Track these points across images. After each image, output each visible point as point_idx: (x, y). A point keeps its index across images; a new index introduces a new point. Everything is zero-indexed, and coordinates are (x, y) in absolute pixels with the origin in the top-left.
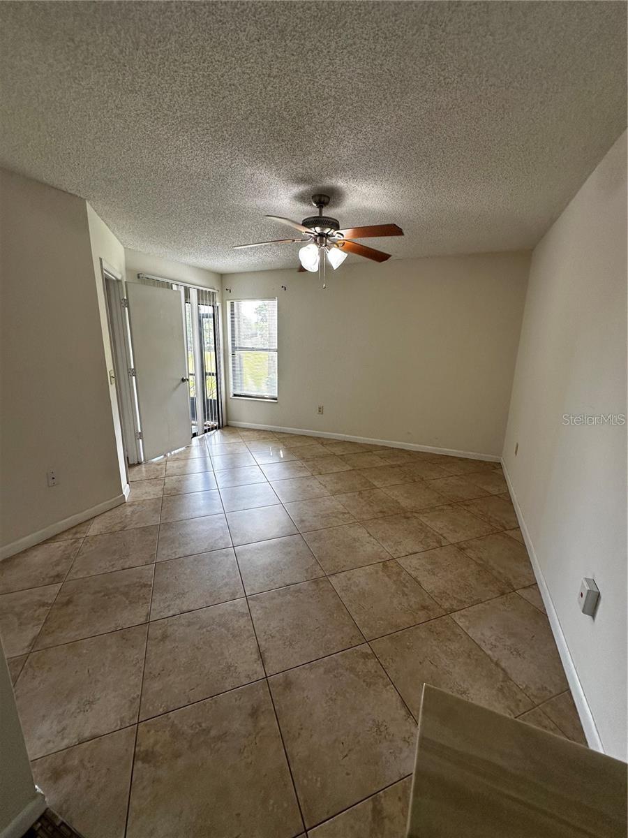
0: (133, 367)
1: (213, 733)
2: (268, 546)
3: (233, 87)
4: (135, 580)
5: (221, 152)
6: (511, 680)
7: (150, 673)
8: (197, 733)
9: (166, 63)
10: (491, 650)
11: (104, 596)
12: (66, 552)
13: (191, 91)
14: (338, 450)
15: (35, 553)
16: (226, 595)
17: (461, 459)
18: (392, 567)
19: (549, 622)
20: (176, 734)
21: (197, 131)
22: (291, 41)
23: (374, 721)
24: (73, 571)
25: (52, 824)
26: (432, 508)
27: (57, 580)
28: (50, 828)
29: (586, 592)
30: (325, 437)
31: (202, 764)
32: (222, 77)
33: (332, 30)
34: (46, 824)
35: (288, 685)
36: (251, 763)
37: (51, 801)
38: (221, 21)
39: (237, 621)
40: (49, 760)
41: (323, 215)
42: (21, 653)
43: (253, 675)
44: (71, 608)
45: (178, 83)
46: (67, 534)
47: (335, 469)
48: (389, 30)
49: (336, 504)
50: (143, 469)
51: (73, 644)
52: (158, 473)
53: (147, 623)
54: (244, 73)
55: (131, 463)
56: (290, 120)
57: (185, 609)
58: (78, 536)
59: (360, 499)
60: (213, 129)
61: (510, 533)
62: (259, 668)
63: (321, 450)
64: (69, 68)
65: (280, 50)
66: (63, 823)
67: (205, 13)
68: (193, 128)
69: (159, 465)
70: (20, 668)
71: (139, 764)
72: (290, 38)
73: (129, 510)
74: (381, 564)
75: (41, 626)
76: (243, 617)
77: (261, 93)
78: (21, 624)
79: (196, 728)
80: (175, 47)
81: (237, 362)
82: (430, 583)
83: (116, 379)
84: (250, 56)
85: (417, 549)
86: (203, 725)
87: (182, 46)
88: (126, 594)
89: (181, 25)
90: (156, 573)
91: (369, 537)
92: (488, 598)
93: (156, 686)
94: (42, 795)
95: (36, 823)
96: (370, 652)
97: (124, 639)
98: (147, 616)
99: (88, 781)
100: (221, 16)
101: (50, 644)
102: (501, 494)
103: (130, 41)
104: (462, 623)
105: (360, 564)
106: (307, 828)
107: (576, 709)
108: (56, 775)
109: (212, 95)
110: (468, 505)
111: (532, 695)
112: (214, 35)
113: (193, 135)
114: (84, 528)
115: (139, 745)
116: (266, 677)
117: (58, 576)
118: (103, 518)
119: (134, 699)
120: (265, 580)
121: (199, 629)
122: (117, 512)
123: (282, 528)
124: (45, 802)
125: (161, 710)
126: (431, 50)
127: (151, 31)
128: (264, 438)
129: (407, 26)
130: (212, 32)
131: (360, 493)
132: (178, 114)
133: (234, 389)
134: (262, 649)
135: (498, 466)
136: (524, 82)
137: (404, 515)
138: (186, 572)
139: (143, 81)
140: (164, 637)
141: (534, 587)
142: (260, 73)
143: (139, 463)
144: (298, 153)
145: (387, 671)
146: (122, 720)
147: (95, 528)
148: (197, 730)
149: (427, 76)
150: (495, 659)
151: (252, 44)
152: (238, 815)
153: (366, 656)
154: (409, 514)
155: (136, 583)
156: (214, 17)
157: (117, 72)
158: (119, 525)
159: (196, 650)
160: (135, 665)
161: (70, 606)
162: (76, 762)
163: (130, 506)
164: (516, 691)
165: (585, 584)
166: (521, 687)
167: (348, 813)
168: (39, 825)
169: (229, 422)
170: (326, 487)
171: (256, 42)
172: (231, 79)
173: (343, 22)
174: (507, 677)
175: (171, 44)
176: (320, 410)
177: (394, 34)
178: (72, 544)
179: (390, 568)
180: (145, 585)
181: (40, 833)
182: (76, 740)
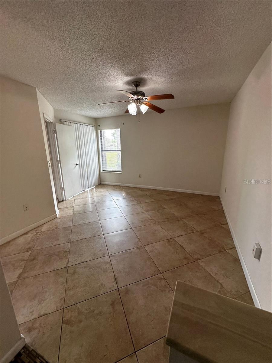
0: (59, 160)
1: (96, 312)
2: (118, 234)
3: (96, 35)
4: (62, 249)
5: (92, 64)
6: (224, 288)
7: (69, 288)
8: (89, 312)
9: (67, 26)
10: (215, 275)
11: (49, 256)
12: (33, 239)
13: (78, 38)
14: (148, 193)
15: (19, 239)
16: (100, 255)
17: (202, 195)
18: (172, 242)
19: (241, 263)
20: (80, 313)
21: (81, 55)
22: (119, 13)
23: (164, 306)
24: (36, 246)
25: (28, 350)
26: (190, 216)
27: (29, 250)
28: (27, 352)
29: (256, 249)
30: (143, 187)
31: (91, 325)
32: (91, 31)
33: (136, 8)
34: (25, 350)
35: (127, 292)
36: (112, 324)
37: (28, 340)
38: (88, 6)
39: (105, 265)
40: (27, 324)
41: (138, 90)
42: (14, 281)
43: (112, 288)
44: (35, 262)
45: (72, 34)
46: (33, 231)
47: (147, 201)
48: (161, 6)
49: (147, 215)
50: (65, 203)
51: (36, 277)
52: (71, 205)
53: (67, 267)
54: (100, 28)
55: (59, 201)
56: (121, 49)
57: (83, 261)
58: (37, 232)
59: (158, 213)
60: (88, 54)
61: (223, 226)
62: (115, 285)
63: (140, 193)
64: (25, 30)
65: (115, 17)
66: (33, 350)
67: (81, 3)
68: (80, 54)
69: (71, 201)
70: (14, 286)
71: (64, 325)
72: (119, 12)
73: (59, 221)
74: (167, 240)
75: (22, 269)
76: (108, 264)
77: (108, 37)
78: (14, 268)
79: (88, 310)
80: (70, 18)
81: (104, 157)
82: (189, 248)
83: (51, 165)
84: (102, 21)
85: (183, 233)
86: (91, 309)
87: (72, 18)
88: (58, 255)
89: (72, 9)
90: (71, 246)
91: (162, 229)
92: (214, 254)
93: (71, 293)
94: (24, 338)
95: (21, 350)
96: (162, 277)
97: (57, 274)
98: (67, 264)
99: (43, 332)
100: (88, 4)
101: (26, 276)
102: (219, 210)
103: (50, 17)
104: (202, 264)
105: (158, 241)
106: (136, 351)
107: (252, 299)
108: (30, 330)
109: (87, 39)
110: (205, 215)
111: (234, 294)
112: (86, 13)
113: (80, 57)
114: (40, 228)
115: (64, 318)
116: (118, 289)
117: (30, 248)
118: (48, 224)
119: (62, 298)
120: (117, 248)
121: (89, 269)
122: (54, 221)
123: (124, 226)
124: (25, 341)
125: (73, 303)
126: (180, 14)
127: (59, 12)
128: (116, 189)
129: (169, 4)
130: (85, 11)
131: (158, 211)
132: (73, 48)
133: (103, 168)
134: (116, 277)
135: (218, 198)
136: (222, 27)
137: (177, 219)
138: (83, 245)
139: (57, 34)
140: (74, 273)
141: (234, 248)
142: (107, 28)
143: (63, 201)
144: (125, 63)
145: (170, 285)
146: (57, 307)
147: (44, 229)
148: (89, 311)
149: (179, 26)
150: (217, 279)
151: (102, 16)
152: (106, 346)
153: (160, 279)
154: (179, 219)
155: (62, 251)
156: (86, 5)
157: (45, 31)
158: (55, 227)
159: (88, 278)
160: (62, 285)
161: (34, 261)
162: (38, 325)
163: (59, 219)
164: (226, 292)
165: (255, 246)
166: (228, 291)
167: (153, 344)
168: (23, 350)
169: (101, 182)
170: (143, 209)
171: (104, 15)
172: (95, 32)
173: (141, 4)
174: (222, 287)
175: (68, 17)
176: (140, 176)
177: (164, 8)
178: (35, 235)
179: (171, 242)
180: (66, 252)
181: (23, 354)
182: (38, 316)
